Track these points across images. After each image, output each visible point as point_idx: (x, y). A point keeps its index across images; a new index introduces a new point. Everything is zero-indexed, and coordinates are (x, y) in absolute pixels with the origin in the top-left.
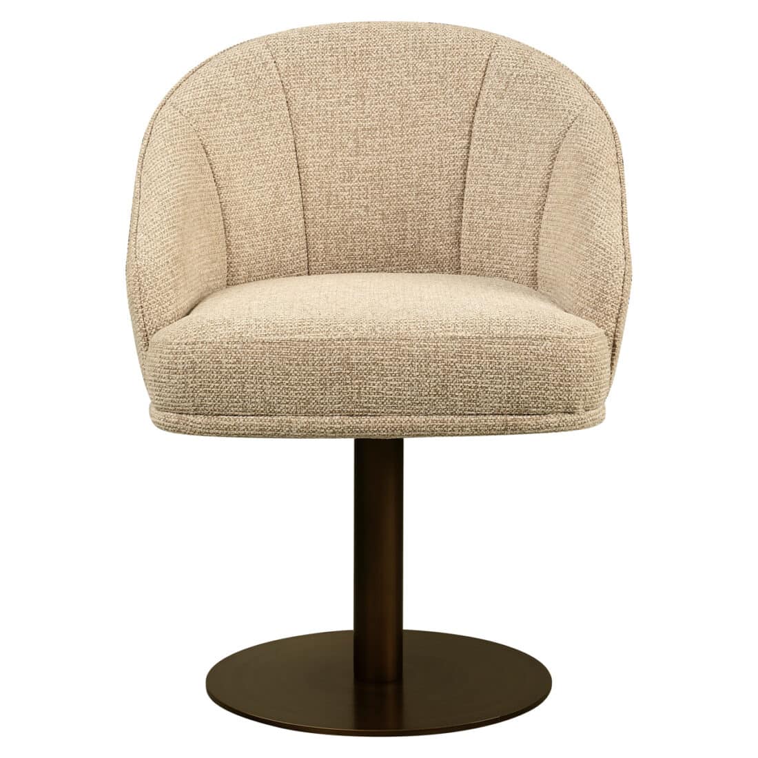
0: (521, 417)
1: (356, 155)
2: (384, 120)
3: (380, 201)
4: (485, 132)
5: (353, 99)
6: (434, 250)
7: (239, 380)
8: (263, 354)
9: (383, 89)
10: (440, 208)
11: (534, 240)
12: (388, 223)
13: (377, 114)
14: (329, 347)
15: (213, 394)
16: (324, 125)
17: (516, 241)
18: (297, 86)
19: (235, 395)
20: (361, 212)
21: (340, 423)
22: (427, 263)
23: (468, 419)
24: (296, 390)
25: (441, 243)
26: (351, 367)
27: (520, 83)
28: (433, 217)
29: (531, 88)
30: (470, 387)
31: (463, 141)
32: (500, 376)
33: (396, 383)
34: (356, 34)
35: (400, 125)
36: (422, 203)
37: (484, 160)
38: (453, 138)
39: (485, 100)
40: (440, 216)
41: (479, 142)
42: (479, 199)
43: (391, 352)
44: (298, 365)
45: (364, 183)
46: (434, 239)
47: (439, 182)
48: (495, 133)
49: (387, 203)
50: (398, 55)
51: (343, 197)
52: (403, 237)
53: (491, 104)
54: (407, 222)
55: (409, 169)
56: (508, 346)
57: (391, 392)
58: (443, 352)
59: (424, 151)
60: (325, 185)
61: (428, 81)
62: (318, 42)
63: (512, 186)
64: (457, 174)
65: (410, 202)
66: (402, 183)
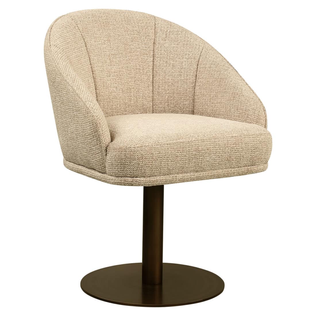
0: (252, 167)
1: (111, 66)
2: (119, 50)
3: (121, 85)
4: (160, 55)
5: (106, 42)
6: (143, 104)
7: (160, 161)
8: (168, 149)
9: (117, 37)
10: (144, 86)
11: (192, 98)
12: (124, 93)
13: (116, 48)
14: (191, 144)
15: (149, 168)
16: (98, 53)
17: (183, 98)
18: (87, 37)
19: (158, 167)
20: (115, 89)
21: (193, 176)
22: (140, 109)
23: (236, 169)
24: (179, 163)
25: (146, 101)
26: (199, 151)
27: (172, 34)
28: (142, 90)
29: (177, 36)
30: (238, 156)
31: (151, 58)
32: (248, 151)
33: (214, 157)
34: (101, 14)
35: (125, 53)
36: (137, 85)
37: (161, 66)
38: (147, 57)
39: (158, 41)
40: (145, 90)
41: (158, 59)
42: (161, 82)
43: (213, 144)
44: (181, 152)
45: (114, 77)
46: (143, 99)
47: (143, 76)
48: (165, 55)
49: (124, 85)
50: (119, 23)
51: (108, 83)
52: (130, 99)
53: (161, 43)
54: (131, 93)
55: (130, 71)
56: (250, 139)
57: (212, 161)
58: (230, 143)
59: (135, 63)
60: (102, 79)
61: (133, 34)
62: (89, 18)
63: (177, 76)
64: (150, 72)
65: (132, 84)
66: (128, 77)
